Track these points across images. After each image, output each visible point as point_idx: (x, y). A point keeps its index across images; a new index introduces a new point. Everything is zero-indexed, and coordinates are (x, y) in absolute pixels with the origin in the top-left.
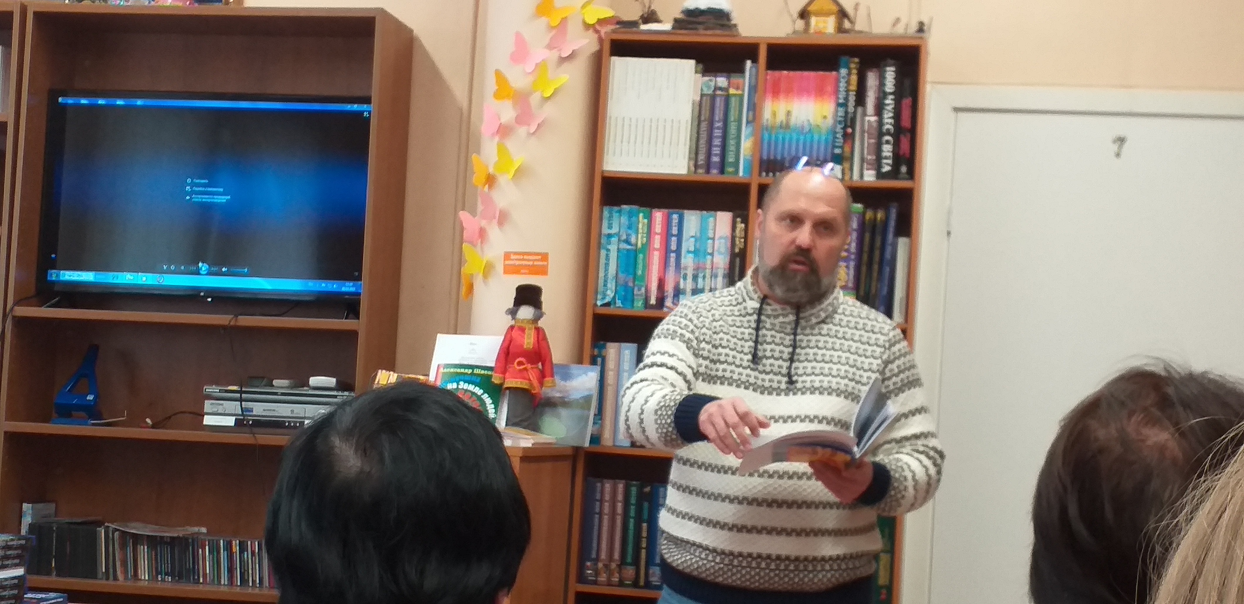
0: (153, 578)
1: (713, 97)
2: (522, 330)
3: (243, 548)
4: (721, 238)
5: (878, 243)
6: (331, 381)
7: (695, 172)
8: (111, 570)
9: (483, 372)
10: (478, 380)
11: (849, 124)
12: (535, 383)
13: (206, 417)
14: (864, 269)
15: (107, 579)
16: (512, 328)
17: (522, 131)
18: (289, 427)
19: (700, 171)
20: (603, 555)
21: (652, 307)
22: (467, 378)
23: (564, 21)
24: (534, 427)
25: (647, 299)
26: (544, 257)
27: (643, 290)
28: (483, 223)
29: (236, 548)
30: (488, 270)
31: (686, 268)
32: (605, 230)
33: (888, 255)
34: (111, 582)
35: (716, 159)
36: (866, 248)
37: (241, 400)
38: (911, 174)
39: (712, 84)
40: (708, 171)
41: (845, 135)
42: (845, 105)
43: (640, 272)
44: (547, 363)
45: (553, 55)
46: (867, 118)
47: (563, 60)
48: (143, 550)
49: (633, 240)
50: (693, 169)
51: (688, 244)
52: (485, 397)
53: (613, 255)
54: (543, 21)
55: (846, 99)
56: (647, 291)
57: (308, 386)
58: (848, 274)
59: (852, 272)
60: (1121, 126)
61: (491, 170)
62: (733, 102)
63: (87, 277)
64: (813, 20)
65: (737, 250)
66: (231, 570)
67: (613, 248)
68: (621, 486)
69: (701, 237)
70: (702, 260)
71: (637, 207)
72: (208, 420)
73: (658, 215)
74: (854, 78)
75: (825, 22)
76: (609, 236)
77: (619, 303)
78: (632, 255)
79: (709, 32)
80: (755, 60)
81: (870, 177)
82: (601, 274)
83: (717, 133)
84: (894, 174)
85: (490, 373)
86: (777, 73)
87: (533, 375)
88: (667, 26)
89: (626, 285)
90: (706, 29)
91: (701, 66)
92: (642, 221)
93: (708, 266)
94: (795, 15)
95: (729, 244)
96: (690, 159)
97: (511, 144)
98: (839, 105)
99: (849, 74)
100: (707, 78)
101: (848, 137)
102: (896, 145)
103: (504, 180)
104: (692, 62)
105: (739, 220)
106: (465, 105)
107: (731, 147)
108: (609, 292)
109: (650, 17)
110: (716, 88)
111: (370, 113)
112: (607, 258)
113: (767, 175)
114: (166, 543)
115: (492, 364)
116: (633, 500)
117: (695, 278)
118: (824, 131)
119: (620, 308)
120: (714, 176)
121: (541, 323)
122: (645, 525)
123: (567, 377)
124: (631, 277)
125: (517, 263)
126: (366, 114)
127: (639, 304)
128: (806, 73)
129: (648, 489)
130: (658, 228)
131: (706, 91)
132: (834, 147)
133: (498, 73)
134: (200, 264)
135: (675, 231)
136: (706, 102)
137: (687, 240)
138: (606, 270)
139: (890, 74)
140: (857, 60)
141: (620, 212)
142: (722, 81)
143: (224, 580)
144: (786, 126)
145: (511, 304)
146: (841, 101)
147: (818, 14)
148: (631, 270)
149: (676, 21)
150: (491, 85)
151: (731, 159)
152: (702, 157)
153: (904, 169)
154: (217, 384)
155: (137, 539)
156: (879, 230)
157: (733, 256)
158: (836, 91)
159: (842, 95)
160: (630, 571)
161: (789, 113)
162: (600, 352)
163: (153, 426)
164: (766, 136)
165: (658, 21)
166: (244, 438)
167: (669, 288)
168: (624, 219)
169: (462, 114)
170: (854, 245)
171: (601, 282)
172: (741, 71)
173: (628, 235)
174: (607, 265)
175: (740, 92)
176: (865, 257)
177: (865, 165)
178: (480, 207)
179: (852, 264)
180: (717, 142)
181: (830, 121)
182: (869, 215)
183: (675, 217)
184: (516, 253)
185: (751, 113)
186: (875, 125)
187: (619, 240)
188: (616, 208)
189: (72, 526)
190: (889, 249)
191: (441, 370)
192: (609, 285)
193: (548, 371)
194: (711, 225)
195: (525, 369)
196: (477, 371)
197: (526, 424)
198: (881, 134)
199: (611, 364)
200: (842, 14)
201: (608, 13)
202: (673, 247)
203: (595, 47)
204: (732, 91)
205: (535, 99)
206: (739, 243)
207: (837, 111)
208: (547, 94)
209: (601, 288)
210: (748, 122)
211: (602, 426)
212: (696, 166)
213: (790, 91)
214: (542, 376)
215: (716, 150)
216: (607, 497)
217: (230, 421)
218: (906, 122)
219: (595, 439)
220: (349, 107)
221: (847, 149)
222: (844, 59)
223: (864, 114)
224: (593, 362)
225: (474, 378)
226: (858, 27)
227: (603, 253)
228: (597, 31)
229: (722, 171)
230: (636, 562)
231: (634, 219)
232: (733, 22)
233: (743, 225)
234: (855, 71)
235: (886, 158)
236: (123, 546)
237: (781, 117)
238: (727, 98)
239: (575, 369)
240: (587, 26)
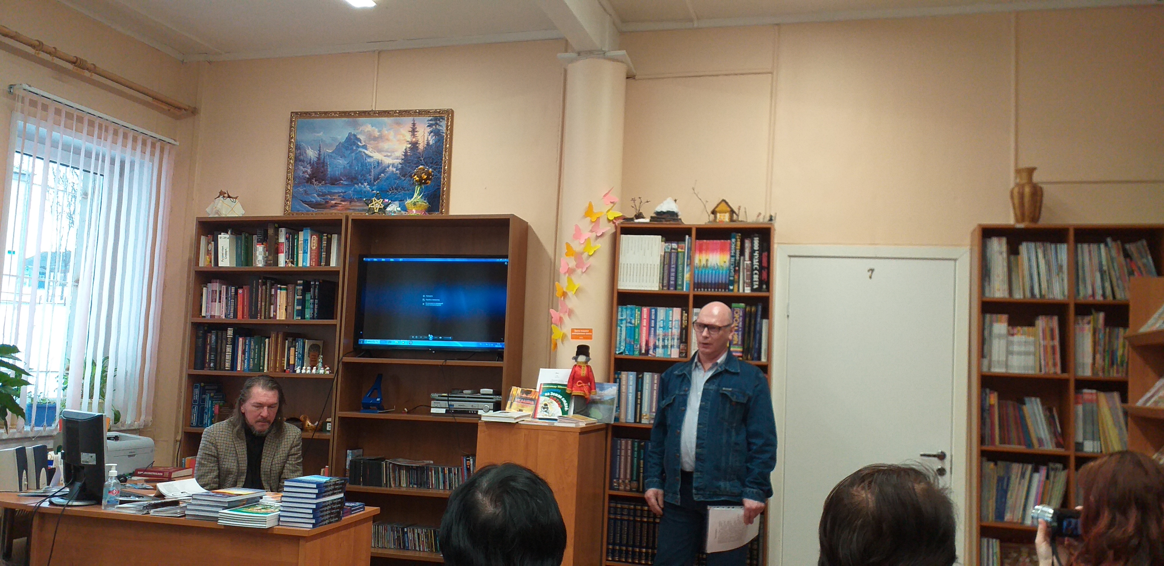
0: (408, 486)
1: (670, 253)
2: (580, 367)
3: (450, 471)
4: (675, 321)
5: (753, 322)
6: (491, 391)
7: (663, 289)
8: (388, 483)
9: (562, 387)
10: (560, 391)
11: (737, 265)
12: (587, 392)
13: (432, 409)
14: (746, 335)
15: (387, 487)
16: (575, 366)
17: (579, 271)
18: (471, 413)
19: (665, 288)
20: (622, 476)
21: (643, 354)
22: (555, 390)
23: (598, 218)
24: (587, 415)
25: (640, 350)
26: (591, 331)
27: (638, 346)
28: (562, 315)
29: (447, 472)
30: (564, 337)
31: (659, 335)
32: (620, 318)
33: (758, 329)
34: (388, 488)
35: (672, 283)
36: (747, 325)
37: (448, 401)
38: (768, 289)
39: (670, 247)
40: (669, 289)
41: (735, 271)
42: (735, 256)
43: (637, 337)
44: (593, 383)
45: (594, 235)
46: (746, 262)
47: (598, 237)
48: (403, 472)
49: (633, 322)
50: (661, 287)
51: (660, 324)
52: (563, 399)
53: (624, 329)
54: (588, 219)
55: (735, 253)
56: (641, 346)
57: (480, 393)
58: (738, 338)
59: (740, 337)
60: (872, 264)
61: (565, 290)
62: (680, 254)
63: (377, 342)
64: (718, 215)
65: (684, 326)
66: (444, 482)
67: (624, 326)
68: (630, 442)
69: (666, 321)
70: (667, 331)
71: (635, 306)
72: (433, 410)
73: (645, 310)
74: (739, 243)
75: (725, 216)
76: (622, 320)
77: (627, 353)
78: (633, 329)
79: (668, 223)
80: (690, 235)
81: (748, 290)
82: (618, 338)
83: (673, 270)
84: (760, 289)
85: (565, 387)
86: (701, 241)
87: (586, 389)
88: (647, 220)
89: (630, 344)
90: (666, 221)
91: (664, 239)
92: (638, 313)
93: (670, 334)
94: (709, 212)
95: (680, 323)
96: (660, 283)
97: (574, 277)
98: (732, 256)
99: (736, 241)
100: (667, 244)
101: (737, 272)
102: (760, 275)
103: (570, 294)
104: (660, 237)
105: (684, 312)
106: (553, 257)
107: (680, 277)
108: (622, 347)
109: (639, 216)
110: (672, 249)
111: (508, 262)
112: (621, 330)
113: (697, 290)
114: (414, 469)
115: (566, 383)
116: (636, 449)
117: (664, 340)
118: (725, 269)
119: (627, 355)
120: (672, 291)
121: (589, 363)
122: (642, 461)
123: (602, 389)
124: (632, 340)
125: (578, 334)
126: (506, 263)
127: (637, 353)
128: (715, 241)
129: (643, 444)
130: (645, 316)
131: (667, 250)
132: (730, 276)
133: (567, 243)
134: (429, 335)
135: (653, 317)
136: (667, 255)
137: (660, 321)
138: (620, 337)
139: (756, 241)
140: (740, 234)
141: (626, 308)
142: (674, 245)
143: (441, 487)
144: (706, 267)
145: (575, 355)
146: (733, 254)
147: (720, 212)
148: (633, 337)
149: (652, 217)
150: (565, 250)
151: (680, 282)
152: (665, 282)
153: (764, 286)
154: (437, 392)
155: (400, 467)
156: (753, 316)
157: (682, 329)
158: (730, 250)
159: (733, 251)
160: (635, 484)
161: (707, 260)
162: (618, 376)
163: (408, 413)
164: (696, 272)
165: (643, 218)
166: (450, 419)
167: (651, 345)
168: (629, 312)
169: (551, 262)
170: (741, 324)
171: (618, 342)
172: (684, 240)
173: (631, 320)
174: (621, 334)
175: (683, 250)
176: (747, 329)
177: (745, 285)
178: (560, 308)
179: (740, 333)
180: (673, 274)
181: (727, 264)
182: (748, 309)
183: (653, 310)
184: (577, 329)
185: (689, 260)
186: (750, 265)
187: (626, 322)
188: (624, 307)
189: (371, 461)
190: (758, 326)
191: (542, 386)
192: (622, 344)
193: (593, 387)
194: (671, 315)
195: (582, 386)
196: (559, 387)
197: (583, 412)
198: (753, 270)
199: (624, 382)
200: (732, 212)
201: (620, 214)
202: (653, 325)
203: (614, 230)
204: (679, 250)
205: (585, 256)
206: (685, 323)
207: (731, 259)
208: (591, 254)
209: (618, 345)
210: (687, 265)
211: (620, 412)
212: (663, 286)
213: (708, 250)
214: (590, 389)
215: (672, 279)
216: (623, 447)
217: (443, 411)
218: (765, 264)
219: (617, 419)
220: (498, 260)
221: (736, 277)
222: (733, 234)
223: (744, 260)
224: (615, 382)
225: (558, 390)
226: (740, 219)
227: (619, 328)
228: (614, 223)
229: (676, 289)
230: (638, 480)
231: (633, 312)
232: (679, 217)
233: (686, 314)
234: (739, 240)
235: (755, 281)
236: (394, 471)
237: (704, 262)
238: (677, 253)
239: (606, 385)
240: (609, 221)
